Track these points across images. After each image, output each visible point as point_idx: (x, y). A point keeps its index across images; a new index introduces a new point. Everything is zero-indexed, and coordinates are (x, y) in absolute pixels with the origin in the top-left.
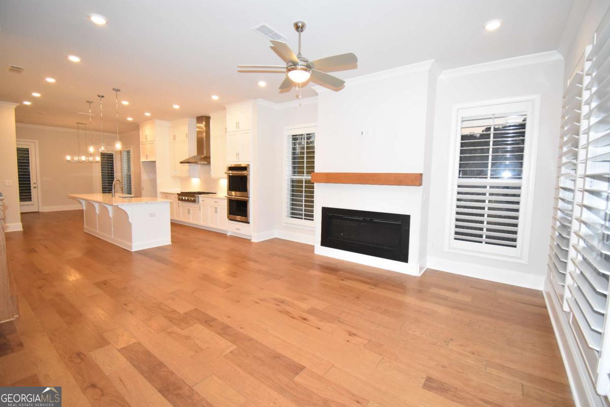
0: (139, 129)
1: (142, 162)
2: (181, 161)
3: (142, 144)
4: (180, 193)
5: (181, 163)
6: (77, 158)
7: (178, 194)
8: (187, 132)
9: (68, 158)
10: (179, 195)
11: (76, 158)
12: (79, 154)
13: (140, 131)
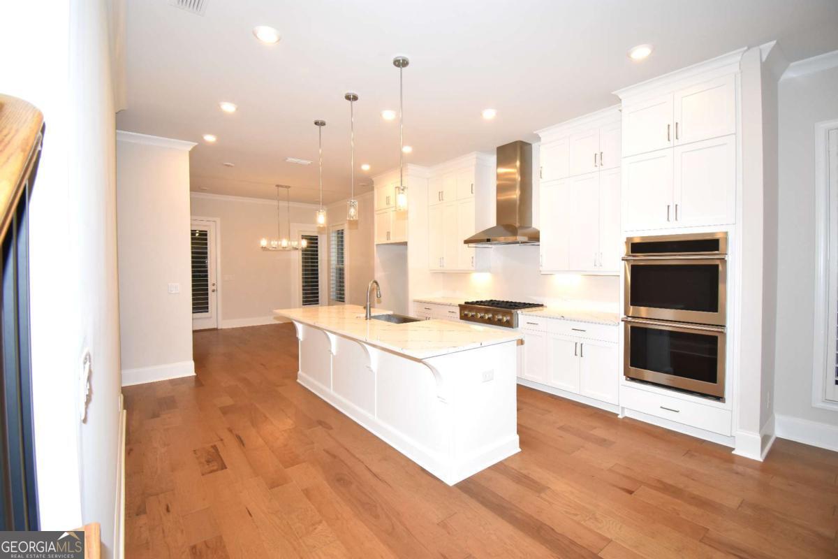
0: (372, 189)
1: (377, 245)
2: (466, 238)
3: (378, 214)
4: (463, 303)
5: (466, 242)
6: (276, 243)
7: (460, 305)
8: (473, 182)
9: (264, 243)
10: (462, 307)
11: (274, 243)
12: (279, 238)
13: (376, 190)
